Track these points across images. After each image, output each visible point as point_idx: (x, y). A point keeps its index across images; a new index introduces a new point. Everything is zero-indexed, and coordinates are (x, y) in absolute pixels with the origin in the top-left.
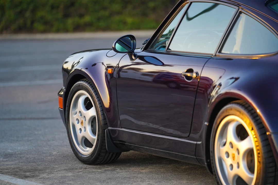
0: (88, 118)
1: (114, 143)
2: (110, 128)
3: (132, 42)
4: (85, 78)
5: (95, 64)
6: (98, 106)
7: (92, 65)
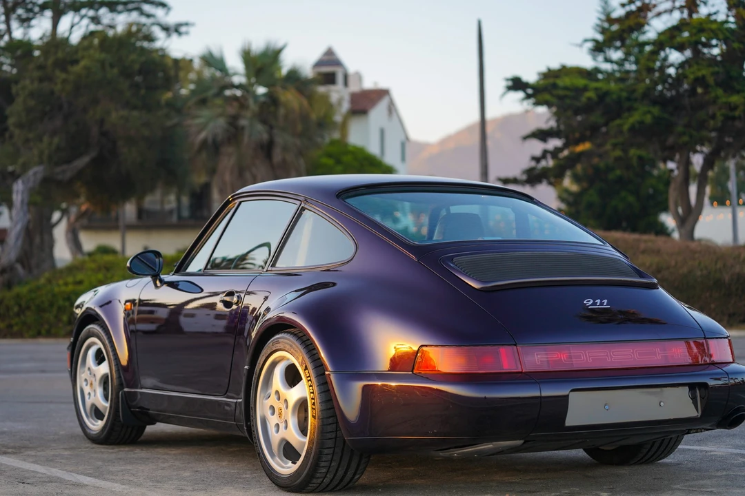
0: (99, 377)
1: (131, 411)
2: (126, 390)
3: (157, 260)
4: (98, 320)
5: (110, 302)
6: (112, 358)
7: (107, 304)
